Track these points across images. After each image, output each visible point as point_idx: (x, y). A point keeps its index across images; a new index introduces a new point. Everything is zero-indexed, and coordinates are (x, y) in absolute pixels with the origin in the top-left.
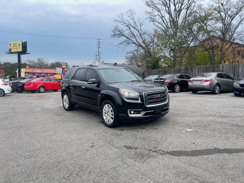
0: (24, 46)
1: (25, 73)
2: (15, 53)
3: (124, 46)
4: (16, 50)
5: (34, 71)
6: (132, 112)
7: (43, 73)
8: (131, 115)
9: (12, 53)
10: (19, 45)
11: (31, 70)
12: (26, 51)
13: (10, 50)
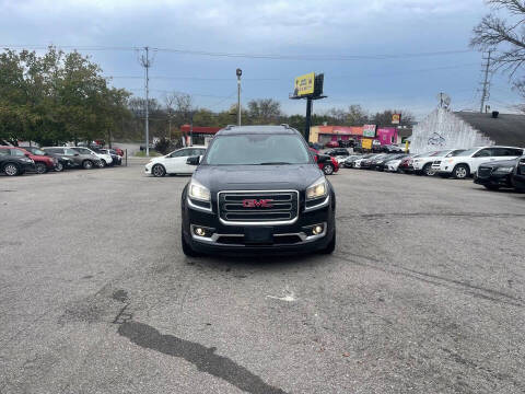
0: (319, 82)
1: (320, 134)
2: (302, 97)
3: (511, 66)
4: (304, 92)
5: (335, 132)
6: (199, 231)
7: (351, 136)
8: (195, 237)
9: (298, 98)
10: (310, 82)
11: (329, 130)
12: (321, 92)
13: (296, 91)
